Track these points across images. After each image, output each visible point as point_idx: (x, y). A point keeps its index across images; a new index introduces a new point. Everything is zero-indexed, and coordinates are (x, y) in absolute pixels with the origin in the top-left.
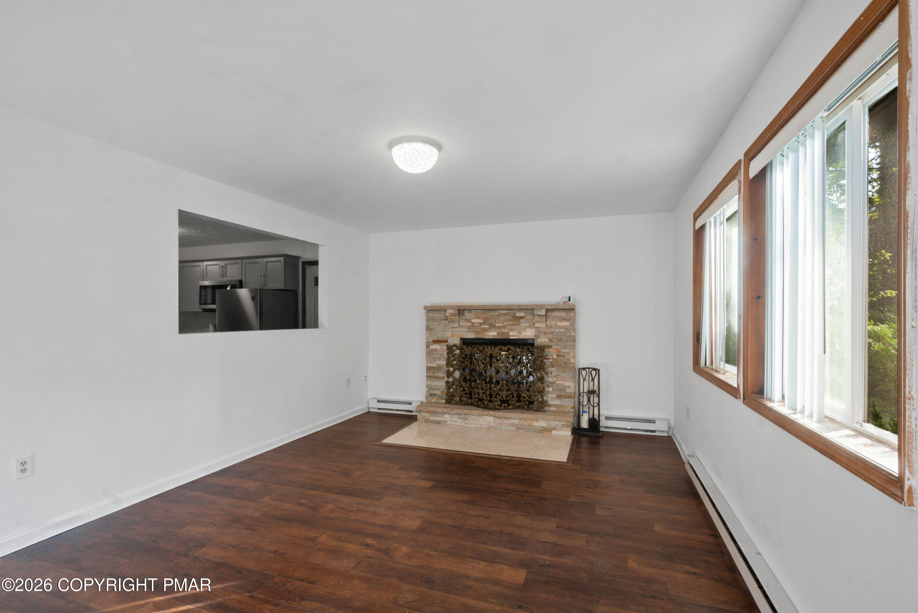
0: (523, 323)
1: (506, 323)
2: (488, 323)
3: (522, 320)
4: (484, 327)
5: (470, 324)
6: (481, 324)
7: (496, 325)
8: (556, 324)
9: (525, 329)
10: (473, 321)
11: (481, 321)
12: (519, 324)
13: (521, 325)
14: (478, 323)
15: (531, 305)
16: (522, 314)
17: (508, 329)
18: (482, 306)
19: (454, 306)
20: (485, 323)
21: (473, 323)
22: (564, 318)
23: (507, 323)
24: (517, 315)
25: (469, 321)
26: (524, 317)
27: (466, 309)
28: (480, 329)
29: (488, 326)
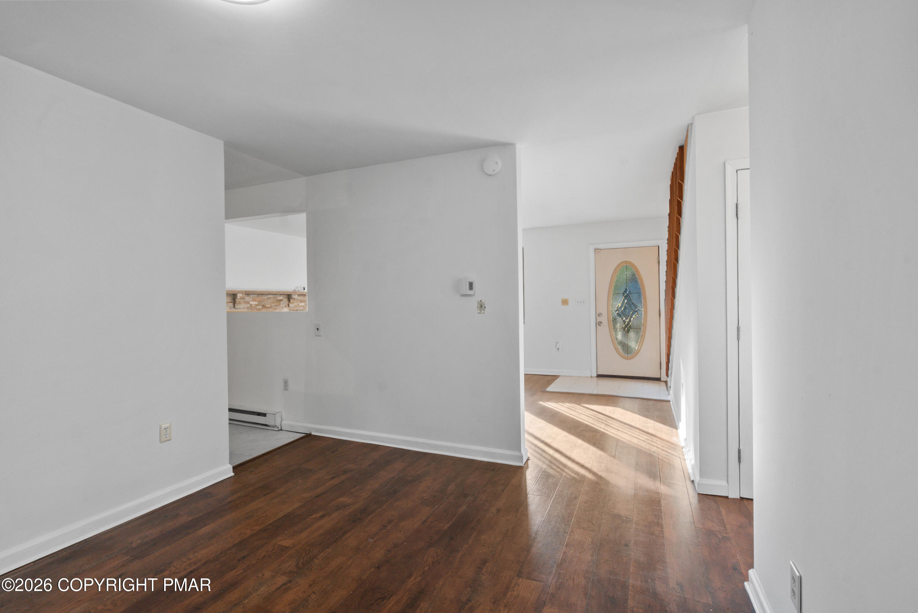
0: (282, 304)
1: (272, 305)
2: (261, 305)
3: (281, 302)
4: (258, 308)
5: (249, 305)
6: (257, 305)
7: (266, 306)
8: (299, 304)
9: (283, 308)
10: (251, 303)
11: (256, 303)
12: (280, 305)
13: (281, 305)
14: (254, 305)
15: (287, 292)
16: (281, 298)
17: (274, 308)
18: (261, 291)
19: (243, 291)
20: (259, 304)
21: (251, 305)
22: (302, 300)
23: (274, 304)
24: (279, 299)
25: (248, 303)
26: (282, 299)
27: (251, 293)
28: (256, 309)
29: (261, 307)
